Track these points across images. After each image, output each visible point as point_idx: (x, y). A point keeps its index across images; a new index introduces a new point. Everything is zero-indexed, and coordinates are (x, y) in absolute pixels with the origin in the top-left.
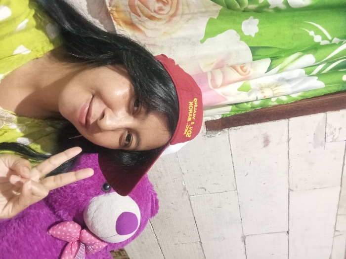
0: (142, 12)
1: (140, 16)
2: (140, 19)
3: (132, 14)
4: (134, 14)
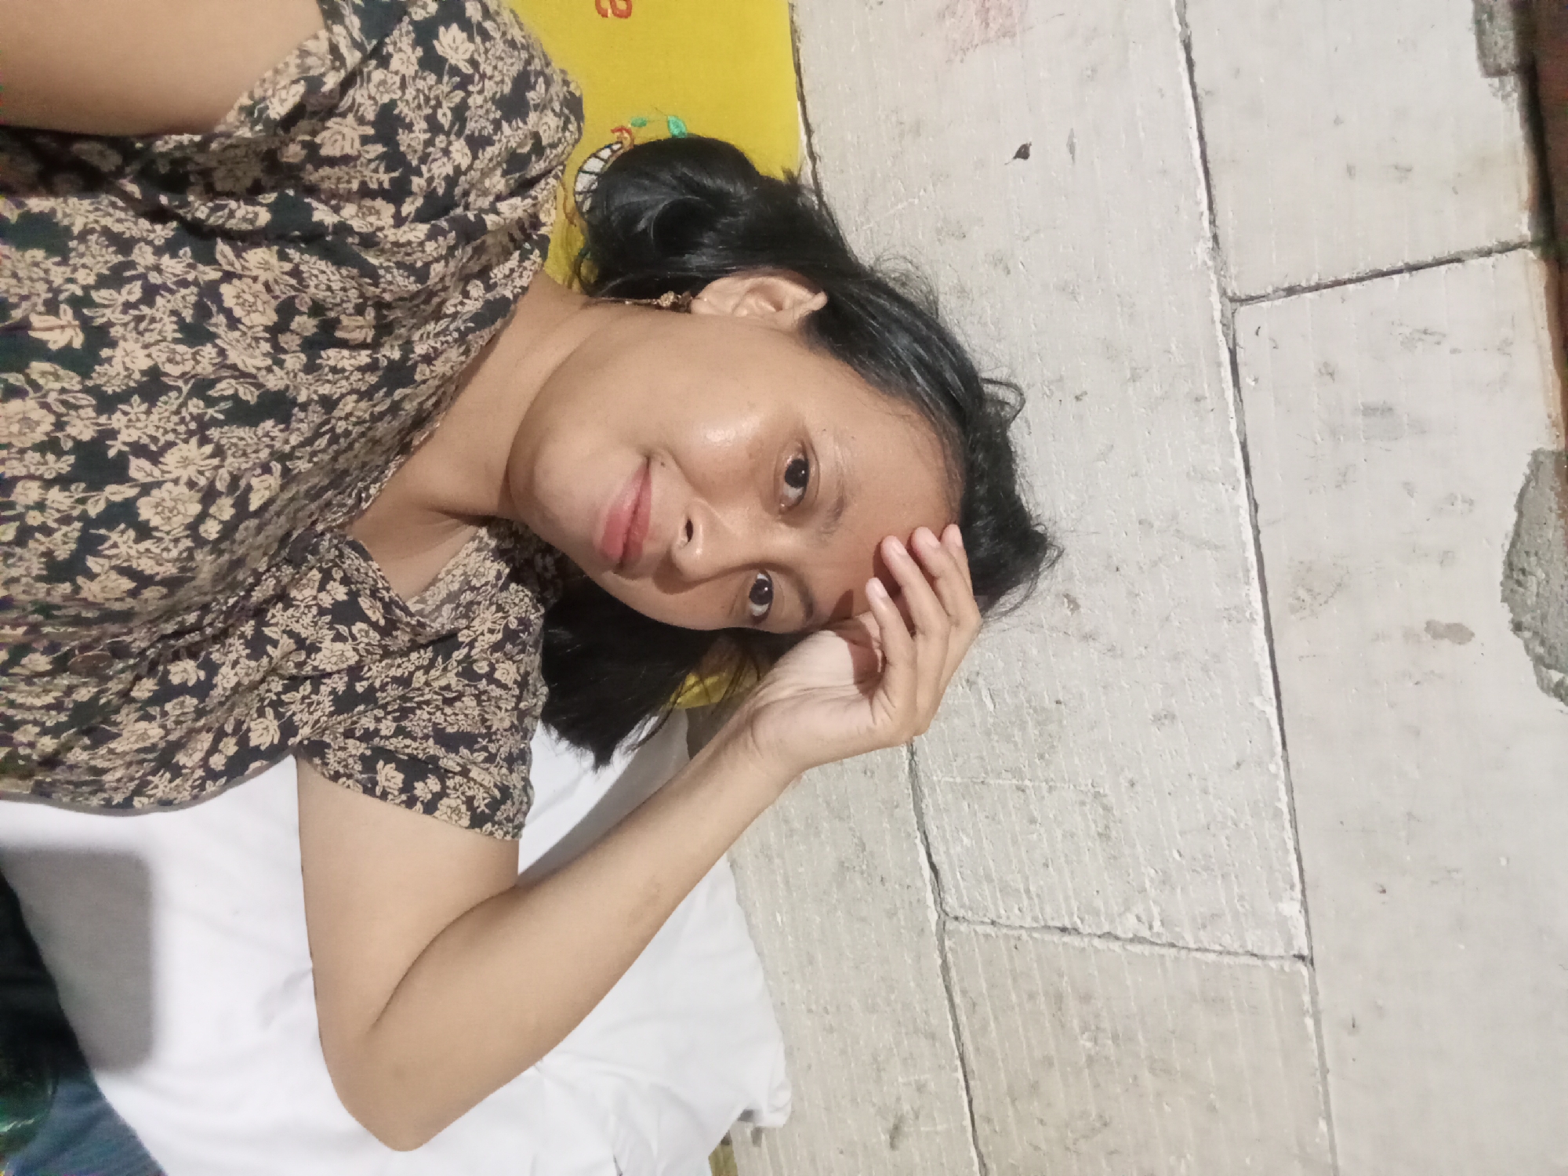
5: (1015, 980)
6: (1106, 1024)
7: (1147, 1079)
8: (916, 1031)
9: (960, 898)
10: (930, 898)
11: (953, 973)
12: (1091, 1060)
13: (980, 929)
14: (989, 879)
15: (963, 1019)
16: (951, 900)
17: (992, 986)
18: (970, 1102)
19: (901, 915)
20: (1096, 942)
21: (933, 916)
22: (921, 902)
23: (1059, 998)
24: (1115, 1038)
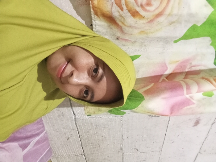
5: (86, 123)
6: (98, 125)
7: (102, 129)
8: (71, 129)
9: (78, 117)
10: (73, 117)
11: (77, 123)
12: (95, 128)
13: (81, 119)
14: (83, 114)
15: (78, 127)
16: (77, 117)
17: (83, 124)
18: (79, 134)
19: (69, 119)
20: (97, 118)
21: (74, 119)
22: (72, 118)
23: (92, 123)
24: (99, 126)
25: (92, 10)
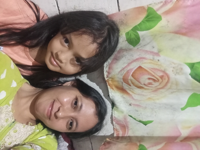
0: (133, 83)
1: (130, 85)
2: (130, 87)
3: (124, 83)
4: (126, 84)
25: (108, 86)
